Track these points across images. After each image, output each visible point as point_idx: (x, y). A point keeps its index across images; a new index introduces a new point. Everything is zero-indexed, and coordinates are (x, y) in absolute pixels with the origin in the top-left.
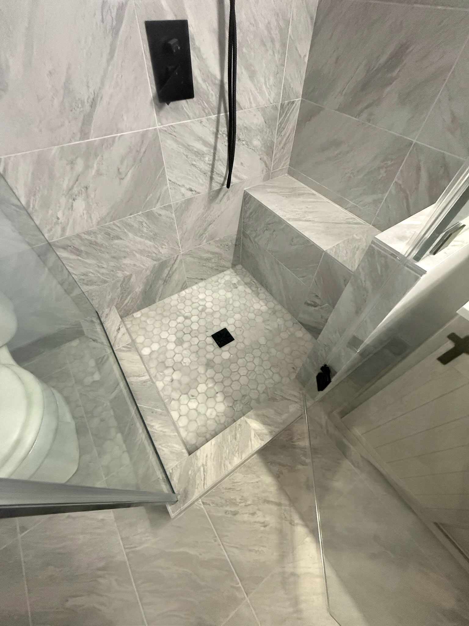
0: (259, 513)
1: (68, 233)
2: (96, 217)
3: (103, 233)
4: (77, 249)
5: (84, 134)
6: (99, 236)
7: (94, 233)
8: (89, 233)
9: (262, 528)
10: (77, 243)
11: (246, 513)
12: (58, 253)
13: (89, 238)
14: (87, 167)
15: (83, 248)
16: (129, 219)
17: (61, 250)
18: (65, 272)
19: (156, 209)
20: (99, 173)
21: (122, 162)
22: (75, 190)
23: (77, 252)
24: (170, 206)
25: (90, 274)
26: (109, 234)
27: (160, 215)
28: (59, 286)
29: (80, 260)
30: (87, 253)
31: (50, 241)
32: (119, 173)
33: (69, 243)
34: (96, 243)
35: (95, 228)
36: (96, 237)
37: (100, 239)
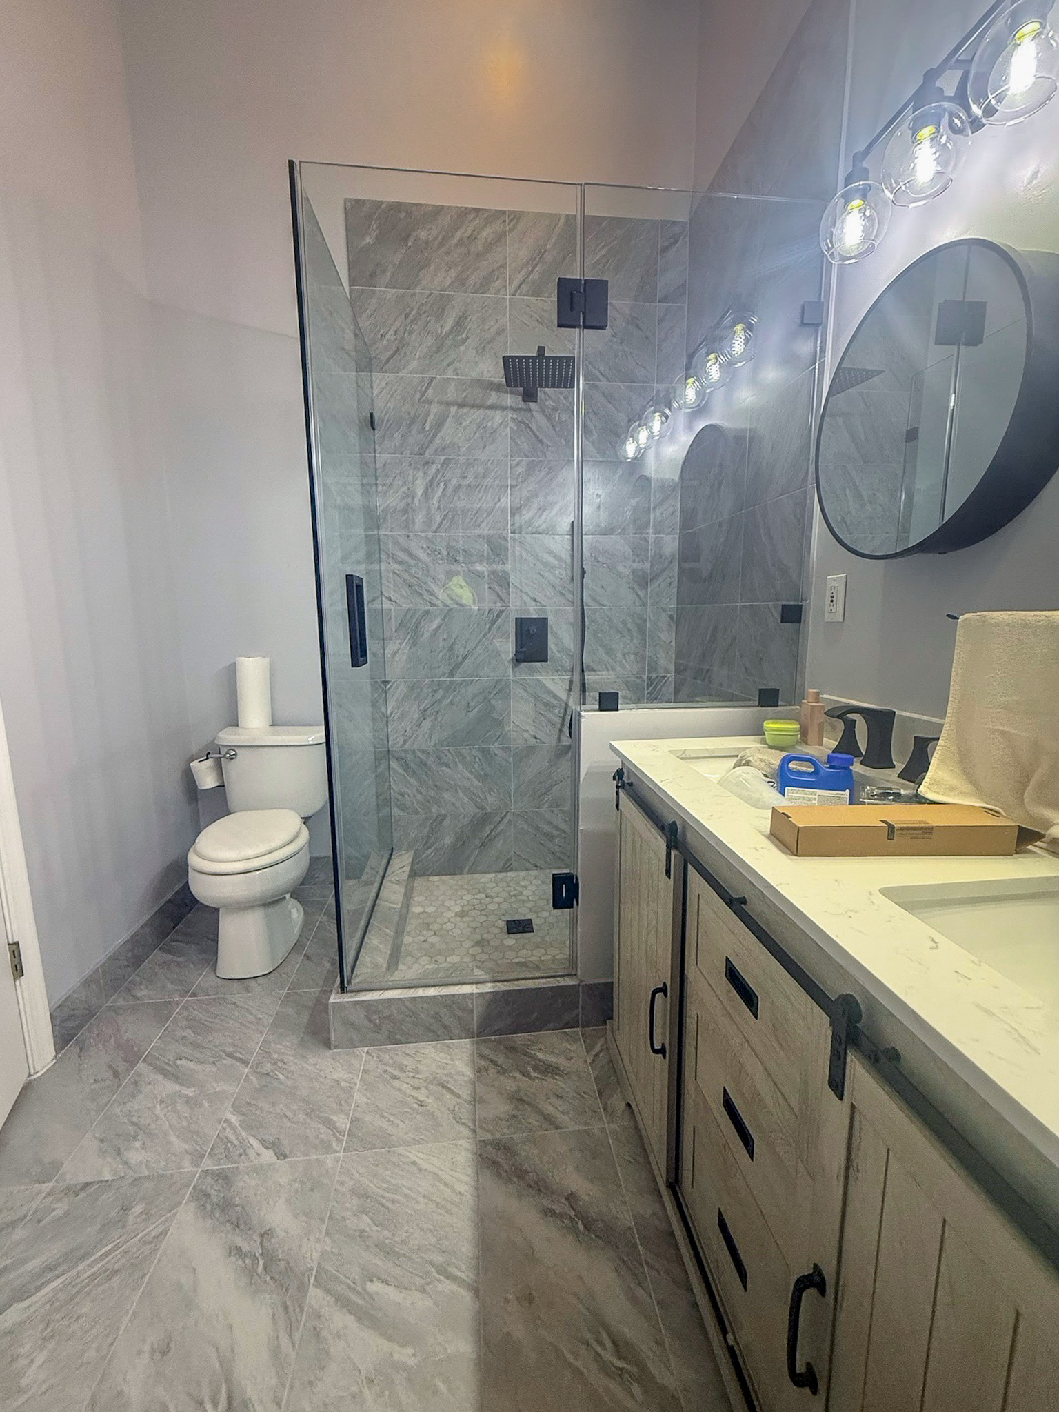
0: (423, 1091)
1: (407, 746)
2: (435, 738)
3: (435, 756)
4: (407, 764)
5: (451, 674)
6: (431, 758)
7: (429, 753)
8: (423, 752)
9: (416, 1106)
10: (410, 757)
11: (408, 1084)
12: (391, 763)
13: (422, 757)
14: (444, 697)
15: (412, 765)
16: (465, 750)
17: (395, 761)
18: (387, 783)
19: (494, 747)
20: (452, 703)
21: (472, 699)
22: (429, 712)
23: (406, 767)
24: (509, 748)
25: (406, 796)
26: (440, 759)
27: (496, 755)
28: (375, 797)
29: (405, 777)
30: (414, 772)
31: (391, 749)
32: (468, 707)
33: (403, 755)
34: (425, 764)
35: (430, 749)
36: (428, 758)
37: (430, 760)
